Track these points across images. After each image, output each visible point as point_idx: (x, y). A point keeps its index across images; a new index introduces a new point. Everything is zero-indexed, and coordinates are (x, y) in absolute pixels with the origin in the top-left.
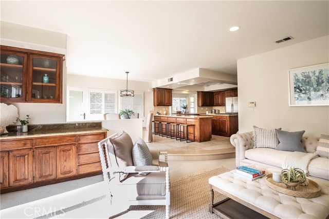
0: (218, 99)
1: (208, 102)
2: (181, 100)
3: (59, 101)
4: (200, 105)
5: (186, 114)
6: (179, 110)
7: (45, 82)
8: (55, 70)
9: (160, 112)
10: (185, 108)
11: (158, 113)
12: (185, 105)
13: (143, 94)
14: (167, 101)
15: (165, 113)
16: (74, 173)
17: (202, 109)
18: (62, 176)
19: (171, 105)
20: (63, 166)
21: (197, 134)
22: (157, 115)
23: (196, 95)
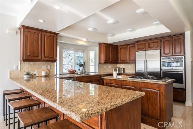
0: (124, 53)
1: (112, 58)
4: (102, 61)
12: (82, 61)
14: (46, 52)
15: (44, 73)
17: (104, 66)
23: (97, 48)
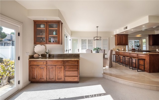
2: (135, 42)
3: (59, 43)
4: (151, 44)
5: (139, 51)
6: (134, 48)
7: (54, 35)
8: (57, 29)
9: (120, 49)
10: (138, 46)
11: (118, 49)
12: (138, 44)
13: (108, 39)
14: (124, 42)
15: (123, 49)
16: (63, 80)
17: (153, 47)
18: (58, 80)
19: (127, 45)
20: (58, 75)
21: (147, 66)
22: (117, 51)
